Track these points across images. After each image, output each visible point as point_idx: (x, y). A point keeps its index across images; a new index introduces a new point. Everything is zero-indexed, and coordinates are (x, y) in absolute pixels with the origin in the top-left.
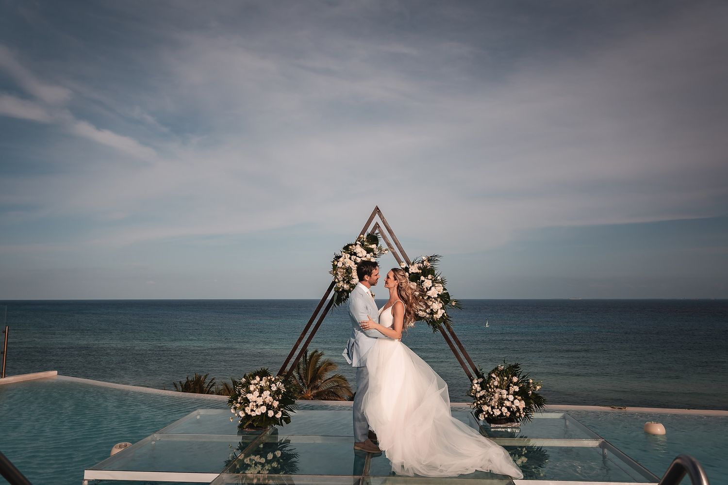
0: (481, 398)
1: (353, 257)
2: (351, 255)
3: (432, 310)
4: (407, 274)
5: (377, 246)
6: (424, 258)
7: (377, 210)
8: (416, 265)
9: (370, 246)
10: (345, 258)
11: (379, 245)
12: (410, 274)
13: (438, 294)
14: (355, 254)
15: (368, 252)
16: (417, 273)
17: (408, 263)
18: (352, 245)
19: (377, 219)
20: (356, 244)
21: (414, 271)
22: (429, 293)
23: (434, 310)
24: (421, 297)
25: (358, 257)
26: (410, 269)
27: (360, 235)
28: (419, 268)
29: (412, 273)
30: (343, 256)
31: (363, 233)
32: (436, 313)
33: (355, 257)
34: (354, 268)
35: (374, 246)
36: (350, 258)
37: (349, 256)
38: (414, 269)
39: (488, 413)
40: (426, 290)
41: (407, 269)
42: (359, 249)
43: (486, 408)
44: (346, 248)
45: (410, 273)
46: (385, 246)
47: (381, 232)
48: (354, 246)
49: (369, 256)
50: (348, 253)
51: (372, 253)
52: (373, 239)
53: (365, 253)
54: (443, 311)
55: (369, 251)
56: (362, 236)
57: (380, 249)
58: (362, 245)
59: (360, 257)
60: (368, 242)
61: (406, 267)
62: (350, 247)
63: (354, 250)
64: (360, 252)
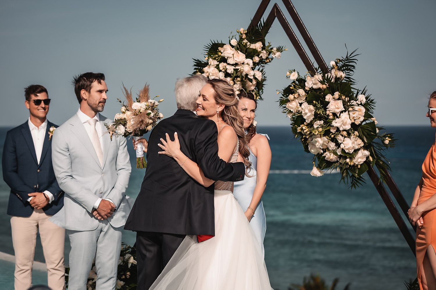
1: (222, 65)
2: (220, 62)
3: (343, 151)
5: (263, 44)
9: (253, 46)
11: (267, 44)
12: (305, 91)
13: (353, 125)
14: (224, 60)
16: (319, 89)
18: (222, 45)
22: (336, 123)
23: (347, 151)
25: (229, 64)
26: (306, 84)
28: (324, 81)
29: (311, 89)
32: (352, 156)
33: (225, 64)
35: (258, 46)
36: (217, 67)
37: (216, 63)
40: (331, 117)
41: (301, 82)
44: (213, 50)
45: (307, 89)
49: (248, 62)
50: (215, 59)
51: (257, 58)
53: (242, 56)
54: (367, 153)
55: (250, 54)
57: (269, 50)
59: (233, 65)
60: (248, 39)
62: (219, 49)
63: (222, 53)
64: (231, 56)
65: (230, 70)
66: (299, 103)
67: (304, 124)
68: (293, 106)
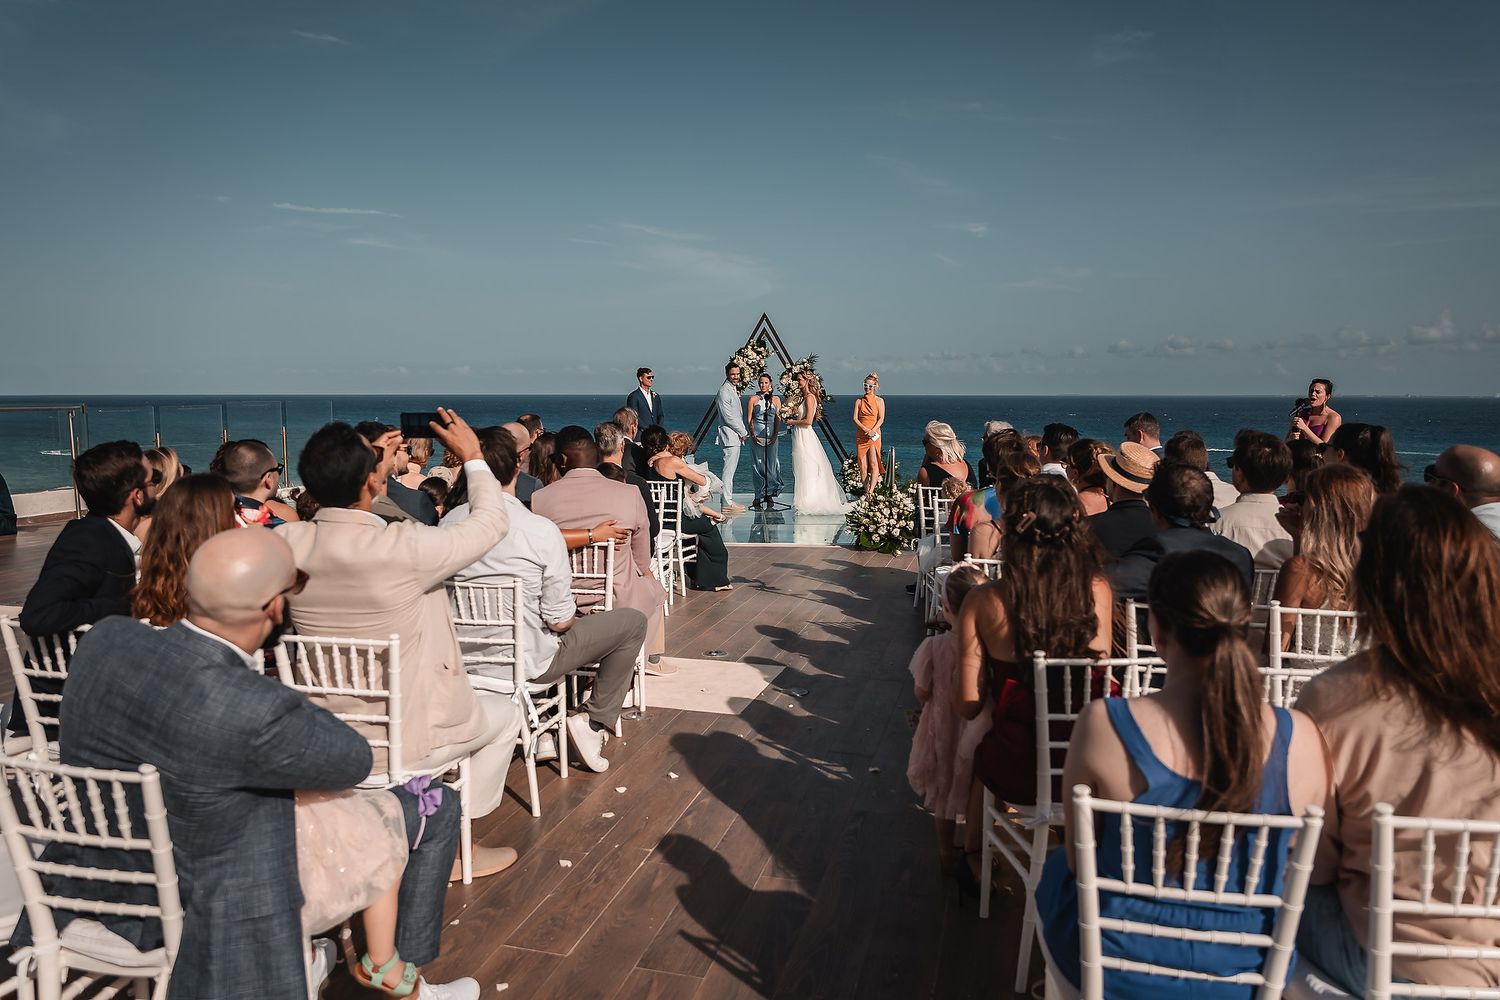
0: (848, 475)
5: (765, 349)
6: (805, 359)
7: (764, 315)
9: (759, 349)
11: (767, 349)
14: (747, 356)
15: (758, 355)
17: (792, 364)
18: (743, 348)
19: (764, 324)
20: (747, 348)
27: (750, 339)
31: (752, 337)
35: (762, 348)
38: (796, 370)
39: (853, 486)
41: (790, 370)
42: (750, 352)
43: (851, 482)
44: (740, 352)
46: (771, 349)
47: (768, 336)
48: (745, 349)
51: (761, 356)
52: (761, 343)
53: (755, 355)
55: (759, 353)
56: (752, 339)
57: (768, 352)
58: (753, 349)
60: (757, 345)
62: (742, 350)
68: (784, 381)
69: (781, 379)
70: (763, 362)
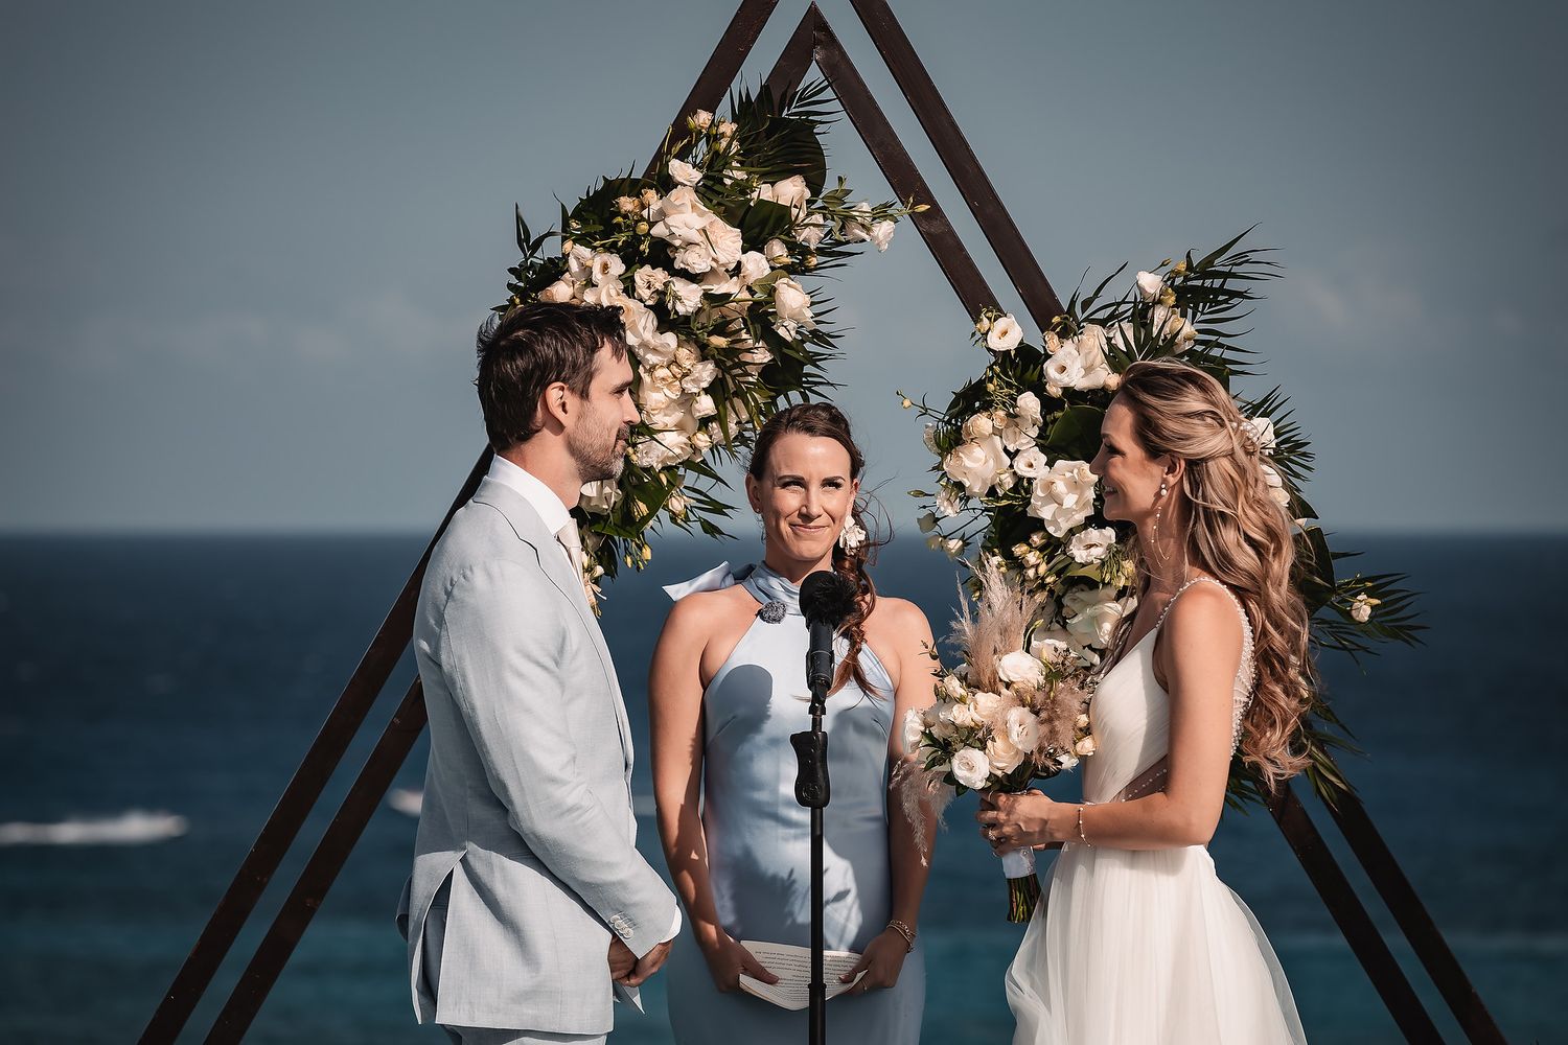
1: (649, 277)
4: (1029, 403)
5: (815, 186)
6: (1150, 282)
8: (1094, 337)
9: (765, 192)
10: (590, 284)
11: (830, 186)
12: (1048, 404)
14: (662, 254)
15: (752, 243)
18: (634, 188)
20: (666, 185)
21: (1078, 380)
24: (1129, 566)
26: (1050, 368)
27: (689, 109)
28: (1114, 359)
29: (1069, 392)
30: (574, 265)
31: (706, 93)
33: (660, 276)
34: (652, 358)
35: (790, 191)
37: (617, 266)
38: (1076, 364)
41: (1024, 366)
42: (686, 219)
44: (595, 209)
45: (1054, 391)
48: (651, 195)
49: (756, 265)
50: (611, 248)
51: (778, 249)
53: (729, 241)
55: (760, 226)
56: (703, 118)
57: (838, 210)
58: (710, 191)
59: (694, 278)
60: (746, 159)
61: (1024, 349)
62: (627, 204)
63: (652, 225)
64: (698, 238)
65: (688, 298)
66: (1006, 450)
67: (1029, 545)
69: (951, 440)
70: (792, 297)
